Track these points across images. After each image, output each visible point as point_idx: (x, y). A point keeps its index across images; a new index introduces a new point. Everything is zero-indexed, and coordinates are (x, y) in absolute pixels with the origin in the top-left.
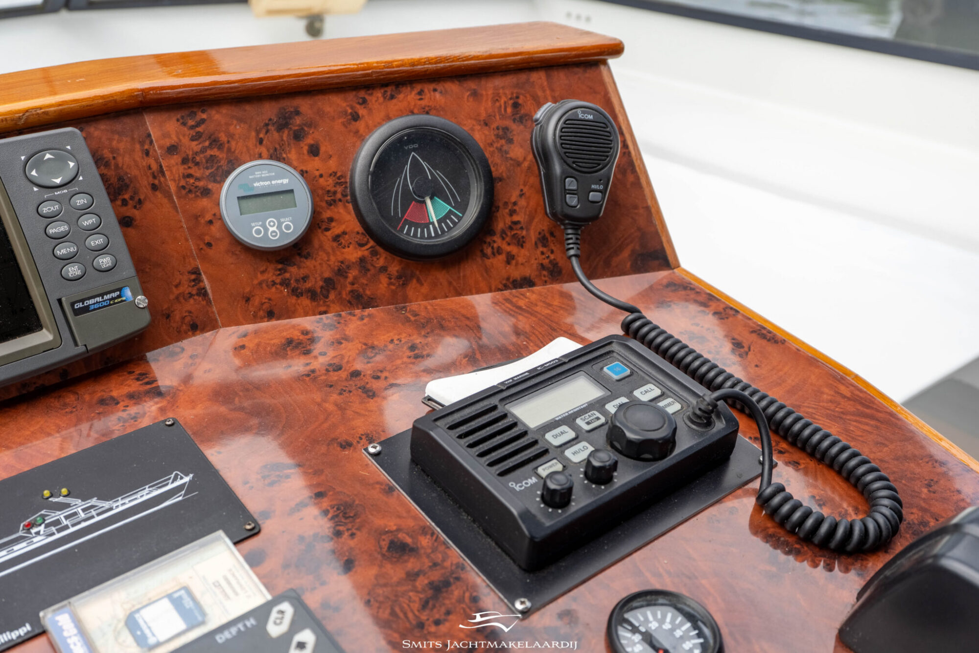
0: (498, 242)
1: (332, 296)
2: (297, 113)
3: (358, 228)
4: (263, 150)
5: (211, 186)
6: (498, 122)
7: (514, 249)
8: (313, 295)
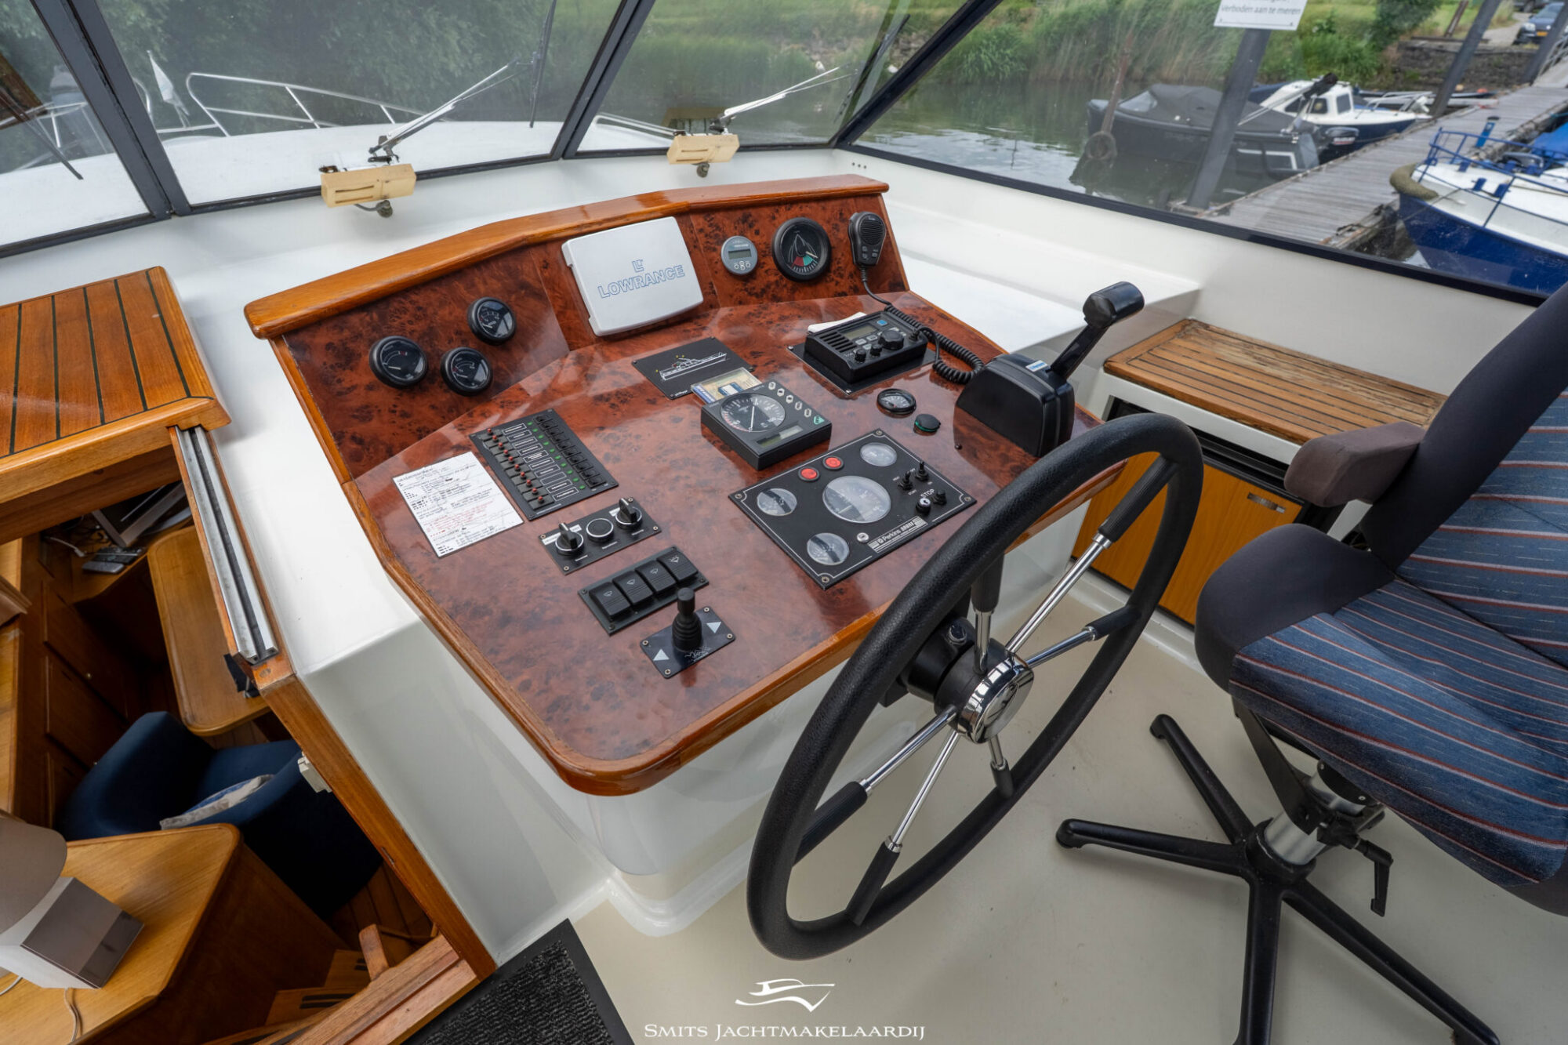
0: (832, 275)
1: (765, 296)
2: (750, 215)
3: (775, 267)
4: (737, 232)
5: (717, 247)
6: (833, 221)
7: (839, 279)
8: (757, 295)
